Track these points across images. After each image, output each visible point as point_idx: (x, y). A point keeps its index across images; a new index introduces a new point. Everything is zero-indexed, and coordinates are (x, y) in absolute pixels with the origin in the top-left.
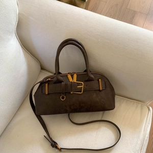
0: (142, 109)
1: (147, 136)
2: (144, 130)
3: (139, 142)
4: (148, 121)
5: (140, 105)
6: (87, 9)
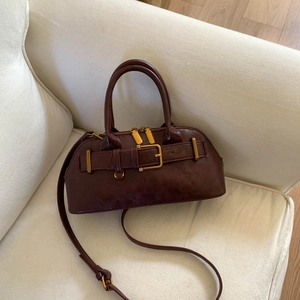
0: (273, 201)
1: (284, 254)
2: (278, 242)
3: (269, 265)
4: (286, 225)
5: (269, 194)
6: (167, 9)
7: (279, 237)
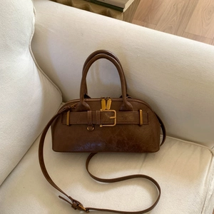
2: (206, 183)
3: (199, 200)
7: (206, 180)
